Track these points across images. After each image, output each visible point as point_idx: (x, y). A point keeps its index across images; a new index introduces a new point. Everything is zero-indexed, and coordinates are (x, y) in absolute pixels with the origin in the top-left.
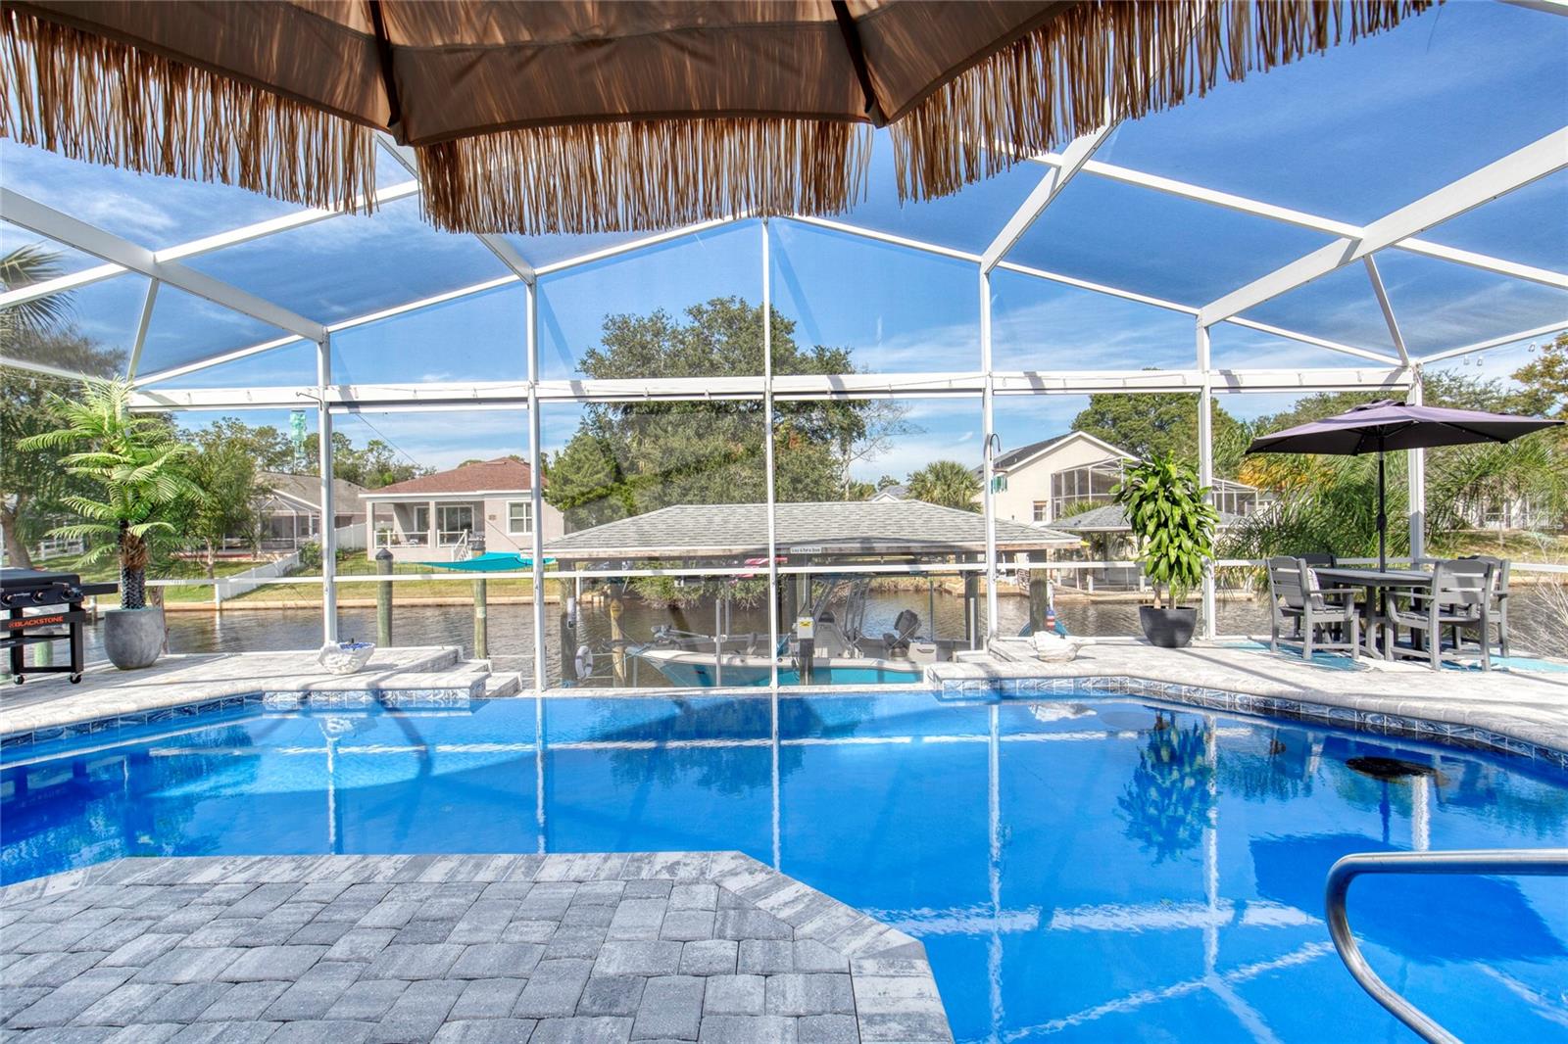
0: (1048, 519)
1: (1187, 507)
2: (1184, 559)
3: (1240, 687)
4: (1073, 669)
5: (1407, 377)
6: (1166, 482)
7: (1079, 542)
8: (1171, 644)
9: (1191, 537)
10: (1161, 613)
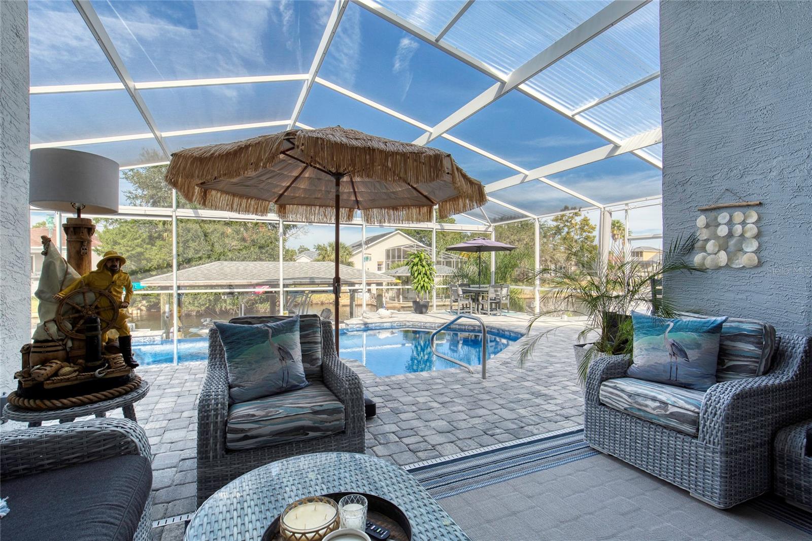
0: (384, 271)
1: (427, 268)
2: (425, 285)
3: (437, 322)
4: (391, 320)
5: (491, 229)
6: (420, 260)
7: (395, 281)
8: (421, 313)
9: (428, 278)
10: (418, 302)
